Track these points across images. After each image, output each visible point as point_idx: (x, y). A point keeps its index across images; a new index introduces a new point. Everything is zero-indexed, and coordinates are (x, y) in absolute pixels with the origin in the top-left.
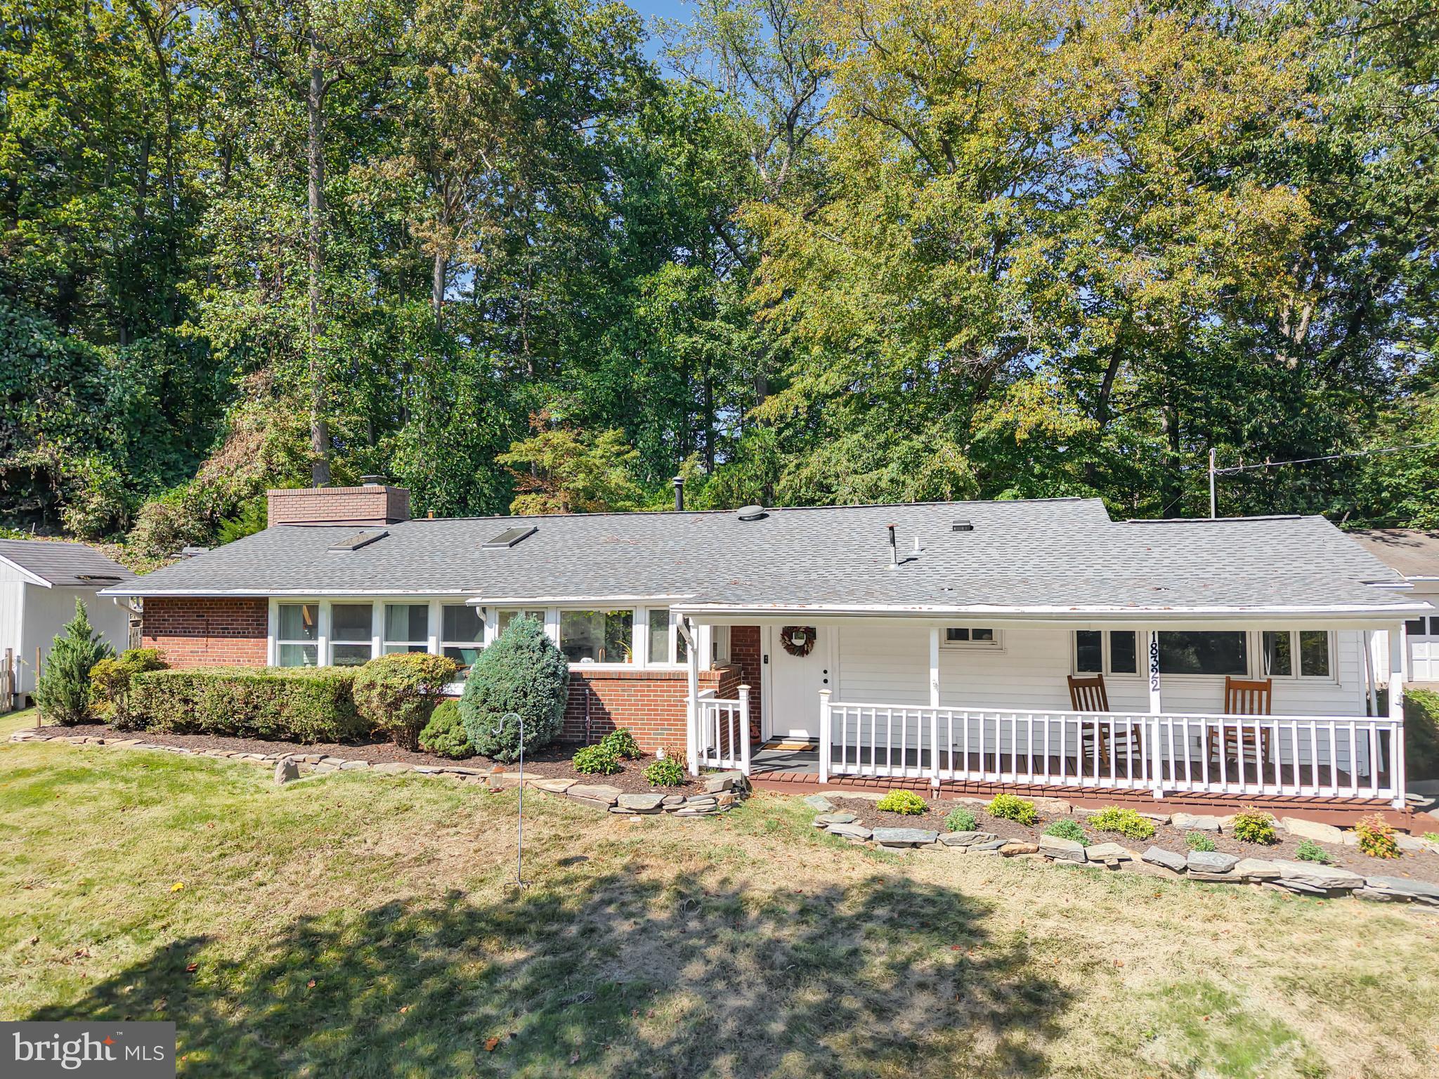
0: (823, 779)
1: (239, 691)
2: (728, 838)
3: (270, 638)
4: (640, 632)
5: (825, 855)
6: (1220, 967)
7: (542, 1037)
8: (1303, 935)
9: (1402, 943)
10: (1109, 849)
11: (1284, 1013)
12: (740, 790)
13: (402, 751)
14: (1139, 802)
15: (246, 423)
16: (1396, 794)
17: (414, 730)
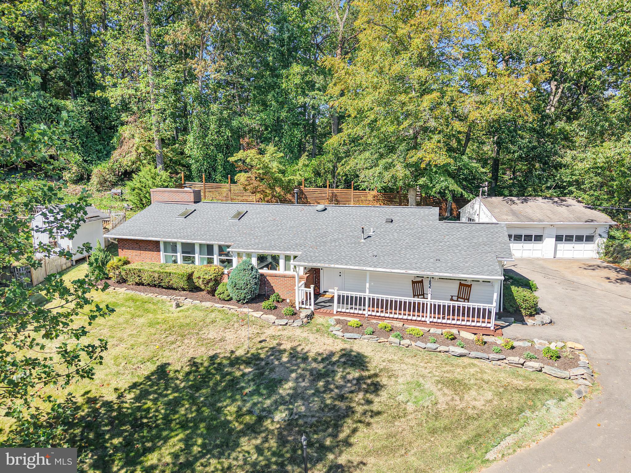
0: (335, 313)
2: (305, 335)
3: (161, 252)
4: (282, 262)
5: (330, 341)
6: (423, 377)
7: (256, 392)
8: (448, 368)
9: (472, 371)
10: (406, 342)
11: (434, 389)
12: (310, 317)
13: (209, 296)
14: (422, 323)
15: (127, 134)
16: (491, 325)
17: (213, 291)
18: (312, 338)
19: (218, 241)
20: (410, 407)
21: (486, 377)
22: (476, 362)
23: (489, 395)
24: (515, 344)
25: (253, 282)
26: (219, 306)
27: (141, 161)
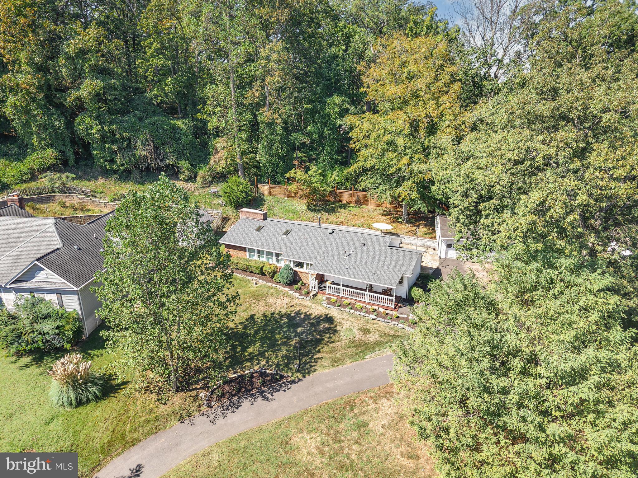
0: (327, 294)
1: (245, 266)
2: (310, 304)
3: (247, 253)
4: (305, 266)
5: (320, 308)
6: (354, 327)
8: (366, 324)
9: (375, 326)
10: (352, 311)
11: (356, 332)
12: (315, 295)
13: (270, 279)
14: (364, 302)
15: (218, 145)
16: (393, 306)
17: (272, 277)
18: (313, 306)
19: (276, 250)
20: (344, 338)
21: (379, 329)
22: (379, 322)
23: (377, 336)
24: (400, 315)
25: (290, 276)
26: (275, 285)
27: (229, 168)
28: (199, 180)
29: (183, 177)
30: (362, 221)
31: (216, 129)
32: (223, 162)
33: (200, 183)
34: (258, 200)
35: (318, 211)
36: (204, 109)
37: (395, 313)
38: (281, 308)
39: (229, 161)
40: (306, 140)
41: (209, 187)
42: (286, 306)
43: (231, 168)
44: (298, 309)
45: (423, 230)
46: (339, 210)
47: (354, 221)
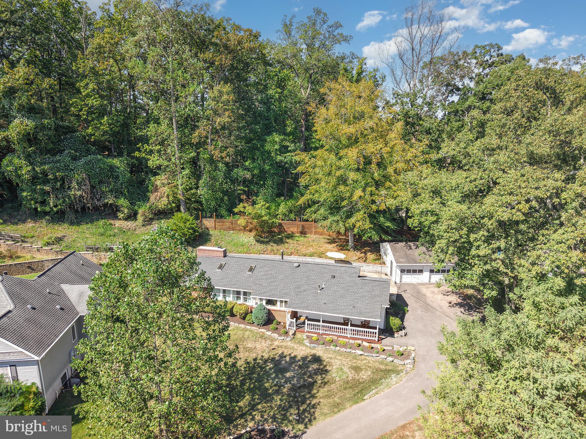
0: (306, 331)
2: (292, 345)
4: (278, 303)
5: (304, 348)
6: (344, 365)
7: (277, 377)
8: (355, 361)
9: (364, 362)
10: (338, 348)
11: (347, 371)
12: (294, 334)
13: (241, 320)
14: (346, 337)
15: (158, 183)
16: (376, 339)
17: (244, 318)
18: (296, 346)
19: (244, 289)
20: (337, 379)
21: (370, 365)
22: (367, 357)
23: (369, 373)
24: (385, 348)
25: (265, 315)
26: (248, 327)
27: (171, 205)
28: (140, 218)
29: (123, 215)
30: (311, 250)
31: (159, 167)
32: (165, 199)
33: (141, 221)
34: (204, 236)
35: (267, 243)
36: (143, 148)
37: (378, 346)
38: (263, 352)
39: (171, 198)
40: (248, 176)
41: (150, 224)
42: (267, 350)
43: (174, 205)
44: (280, 352)
45: (371, 256)
46: (288, 241)
47: (304, 250)
